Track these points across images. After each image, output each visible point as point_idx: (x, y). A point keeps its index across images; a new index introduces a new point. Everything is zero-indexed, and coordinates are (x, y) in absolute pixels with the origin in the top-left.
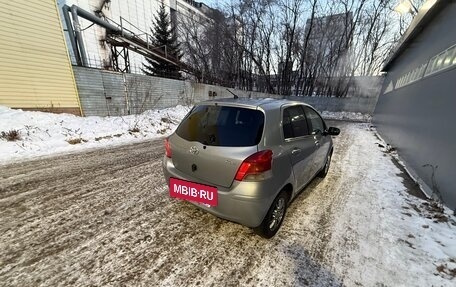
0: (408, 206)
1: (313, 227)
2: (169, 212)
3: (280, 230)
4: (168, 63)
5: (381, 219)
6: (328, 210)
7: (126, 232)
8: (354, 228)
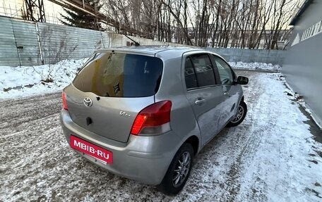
0: (314, 153)
1: (222, 179)
2: (71, 168)
3: (188, 183)
4: (86, 13)
5: (289, 167)
6: (238, 160)
7: (18, 193)
8: (263, 178)
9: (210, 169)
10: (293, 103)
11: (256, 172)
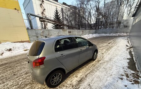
0: (124, 74)
1: (75, 83)
7: (14, 82)
9: (73, 79)
10: (127, 50)
11: (90, 82)
